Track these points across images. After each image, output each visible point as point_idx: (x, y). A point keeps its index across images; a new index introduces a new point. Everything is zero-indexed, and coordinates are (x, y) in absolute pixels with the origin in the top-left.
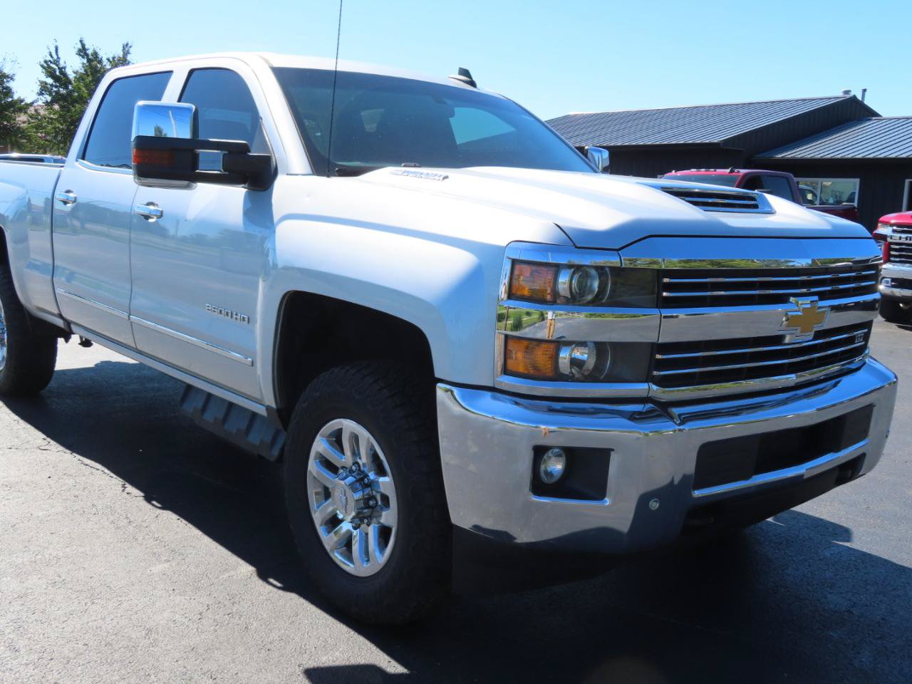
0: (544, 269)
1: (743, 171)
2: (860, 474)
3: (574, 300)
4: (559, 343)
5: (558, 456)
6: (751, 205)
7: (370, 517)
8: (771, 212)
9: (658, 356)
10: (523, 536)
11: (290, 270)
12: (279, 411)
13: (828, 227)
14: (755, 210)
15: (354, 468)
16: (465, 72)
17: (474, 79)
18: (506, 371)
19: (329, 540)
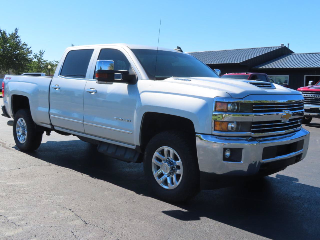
0: (223, 103)
1: (250, 73)
2: (301, 159)
3: (232, 111)
4: (228, 122)
5: (228, 151)
6: (270, 86)
7: (173, 173)
8: (275, 88)
9: (252, 125)
10: (219, 172)
11: (146, 106)
12: (141, 146)
13: (290, 92)
14: (270, 88)
15: (168, 160)
16: (179, 48)
17: (182, 50)
18: (215, 130)
19: (160, 181)
